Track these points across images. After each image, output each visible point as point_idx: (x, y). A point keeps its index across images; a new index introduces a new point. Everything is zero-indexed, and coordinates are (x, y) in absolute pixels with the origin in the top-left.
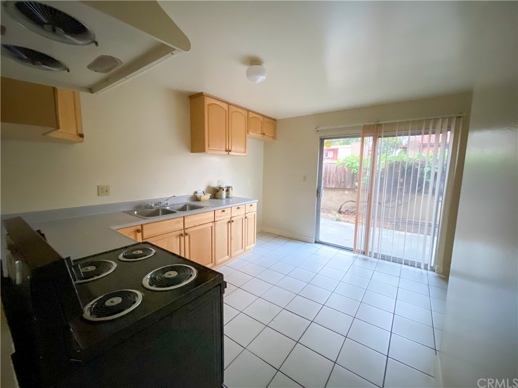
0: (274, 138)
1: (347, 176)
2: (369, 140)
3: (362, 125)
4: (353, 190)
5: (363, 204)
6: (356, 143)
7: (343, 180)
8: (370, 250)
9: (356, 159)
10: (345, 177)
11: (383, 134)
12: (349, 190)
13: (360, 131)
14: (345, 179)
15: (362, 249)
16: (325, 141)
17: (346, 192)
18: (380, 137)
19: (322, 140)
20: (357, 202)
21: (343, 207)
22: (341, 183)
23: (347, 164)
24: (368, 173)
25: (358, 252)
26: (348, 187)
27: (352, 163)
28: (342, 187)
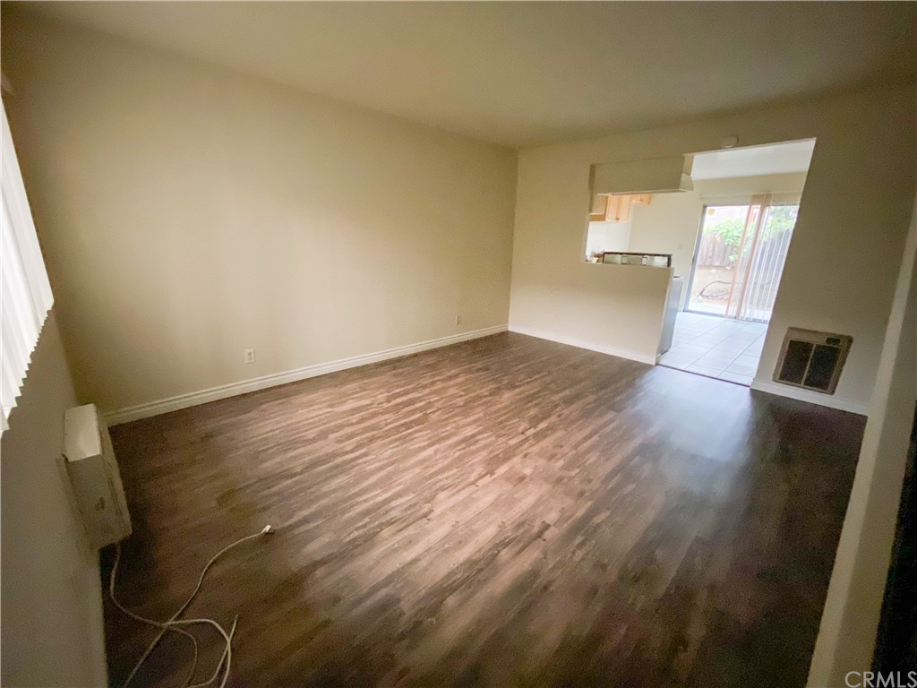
0: (649, 203)
1: (716, 249)
2: (756, 209)
3: (752, 193)
4: (724, 267)
5: (738, 286)
6: (741, 211)
7: (710, 254)
8: (742, 315)
9: (733, 225)
10: (713, 250)
11: (772, 202)
12: (717, 267)
13: (749, 200)
14: (713, 254)
15: (734, 314)
16: (708, 208)
17: (713, 271)
18: (768, 205)
19: (705, 207)
20: (733, 284)
21: (707, 289)
22: (706, 259)
23: (720, 232)
24: (749, 245)
25: (730, 317)
26: (717, 264)
27: (728, 231)
28: (707, 264)
